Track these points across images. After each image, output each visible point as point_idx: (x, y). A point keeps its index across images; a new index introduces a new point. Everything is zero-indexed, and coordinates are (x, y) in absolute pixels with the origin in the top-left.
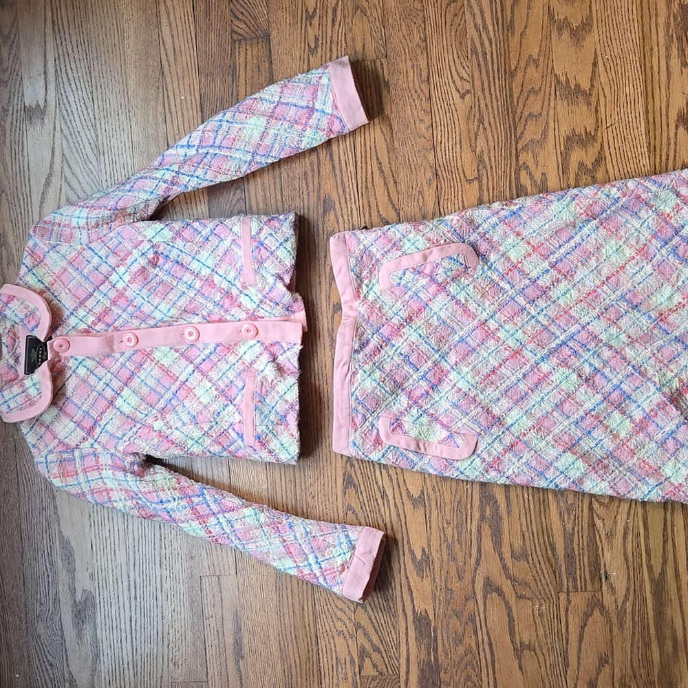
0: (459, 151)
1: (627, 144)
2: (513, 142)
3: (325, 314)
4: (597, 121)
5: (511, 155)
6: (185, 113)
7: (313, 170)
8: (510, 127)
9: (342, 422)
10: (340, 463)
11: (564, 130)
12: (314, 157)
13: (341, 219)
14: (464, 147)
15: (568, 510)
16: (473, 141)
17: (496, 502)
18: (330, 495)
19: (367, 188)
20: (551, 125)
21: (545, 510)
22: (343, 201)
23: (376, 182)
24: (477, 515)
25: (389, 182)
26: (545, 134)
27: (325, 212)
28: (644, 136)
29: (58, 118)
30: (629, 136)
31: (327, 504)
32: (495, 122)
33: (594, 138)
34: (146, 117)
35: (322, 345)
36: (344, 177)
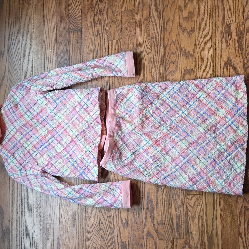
0: (145, 74)
1: (206, 74)
2: (165, 71)
4: (195, 65)
5: (164, 76)
6: (51, 56)
8: (164, 66)
11: (183, 67)
14: (147, 72)
15: (178, 208)
16: (151, 70)
17: (152, 203)
19: (113, 85)
20: (179, 66)
21: (170, 207)
23: (116, 83)
24: (145, 207)
25: (121, 84)
26: (176, 69)
28: (212, 71)
29: (8, 57)
30: (206, 71)
32: (159, 64)
33: (194, 71)
34: (38, 57)
36: (105, 81)
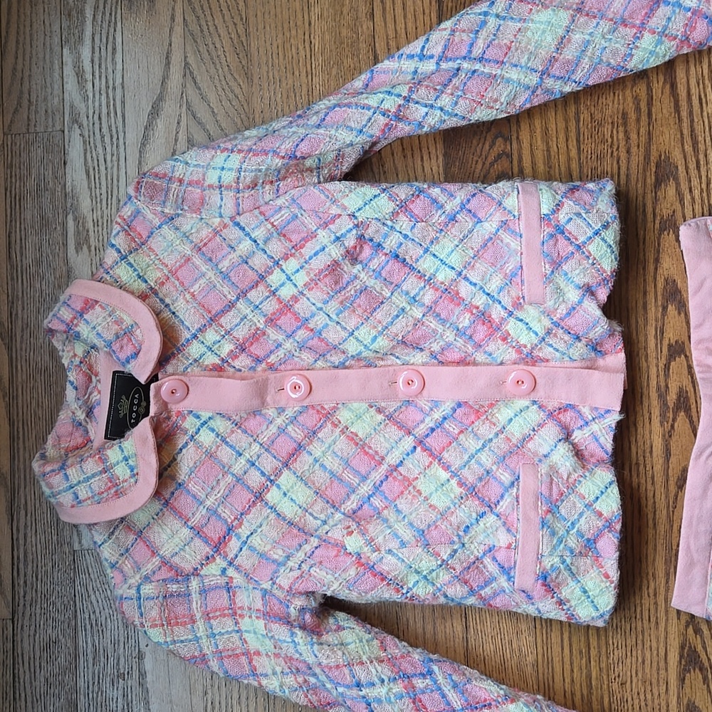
3: (652, 361)
7: (638, 109)
9: (696, 556)
12: (641, 89)
13: (687, 197)
18: (654, 681)
22: (692, 166)
27: (658, 184)
31: (649, 696)
34: (337, 7)
35: (647, 416)
36: (695, 124)
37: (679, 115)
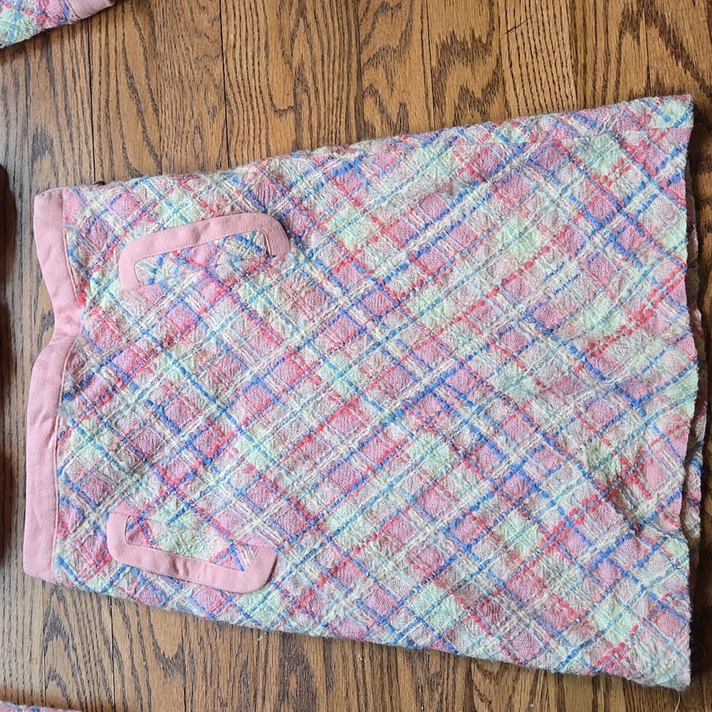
0: (263, 62)
1: (540, 59)
2: (353, 50)
3: (26, 332)
4: (492, 20)
5: (349, 72)
7: (17, 85)
8: (349, 24)
9: (40, 522)
10: (39, 595)
11: (439, 32)
12: (19, 63)
13: (61, 169)
14: (272, 54)
15: (430, 683)
16: (287, 46)
17: (307, 668)
18: (19, 650)
19: (108, 117)
20: (417, 24)
21: (391, 683)
22: (66, 139)
23: (123, 109)
24: (273, 690)
25: (146, 108)
26: (406, 37)
27: (35, 156)
28: (568, 46)
30: (544, 46)
31: (14, 667)
32: (325, 16)
33: (487, 48)
35: (20, 385)
36: (69, 97)
37: (54, 89)
